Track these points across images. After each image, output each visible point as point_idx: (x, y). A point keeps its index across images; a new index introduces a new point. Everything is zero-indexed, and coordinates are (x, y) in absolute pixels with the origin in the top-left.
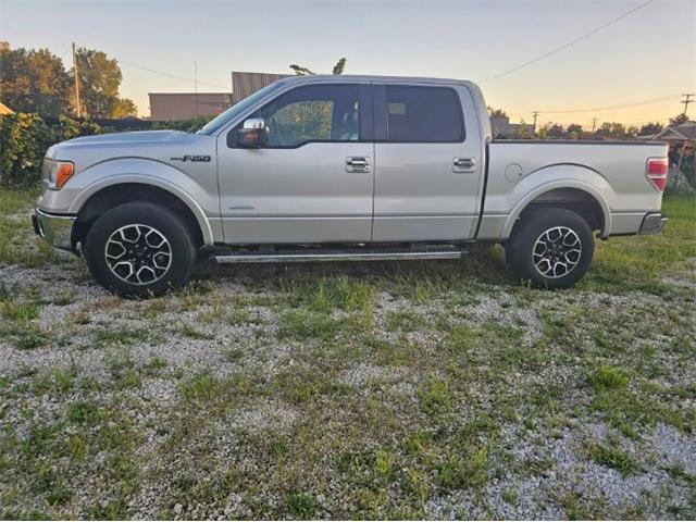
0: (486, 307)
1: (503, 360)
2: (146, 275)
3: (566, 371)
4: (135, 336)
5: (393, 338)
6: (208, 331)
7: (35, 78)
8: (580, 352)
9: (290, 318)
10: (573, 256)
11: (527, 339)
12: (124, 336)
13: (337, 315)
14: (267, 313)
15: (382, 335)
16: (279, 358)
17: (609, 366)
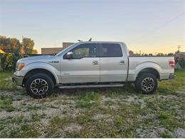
0: (131, 99)
1: (136, 112)
2: (41, 92)
3: (153, 115)
4: (38, 108)
5: (106, 107)
6: (57, 106)
7: (12, 45)
8: (156, 110)
9: (79, 103)
10: (152, 85)
11: (142, 107)
12: (35, 108)
13: (91, 102)
14: (73, 102)
15: (103, 107)
16: (76, 113)
17: (164, 113)
